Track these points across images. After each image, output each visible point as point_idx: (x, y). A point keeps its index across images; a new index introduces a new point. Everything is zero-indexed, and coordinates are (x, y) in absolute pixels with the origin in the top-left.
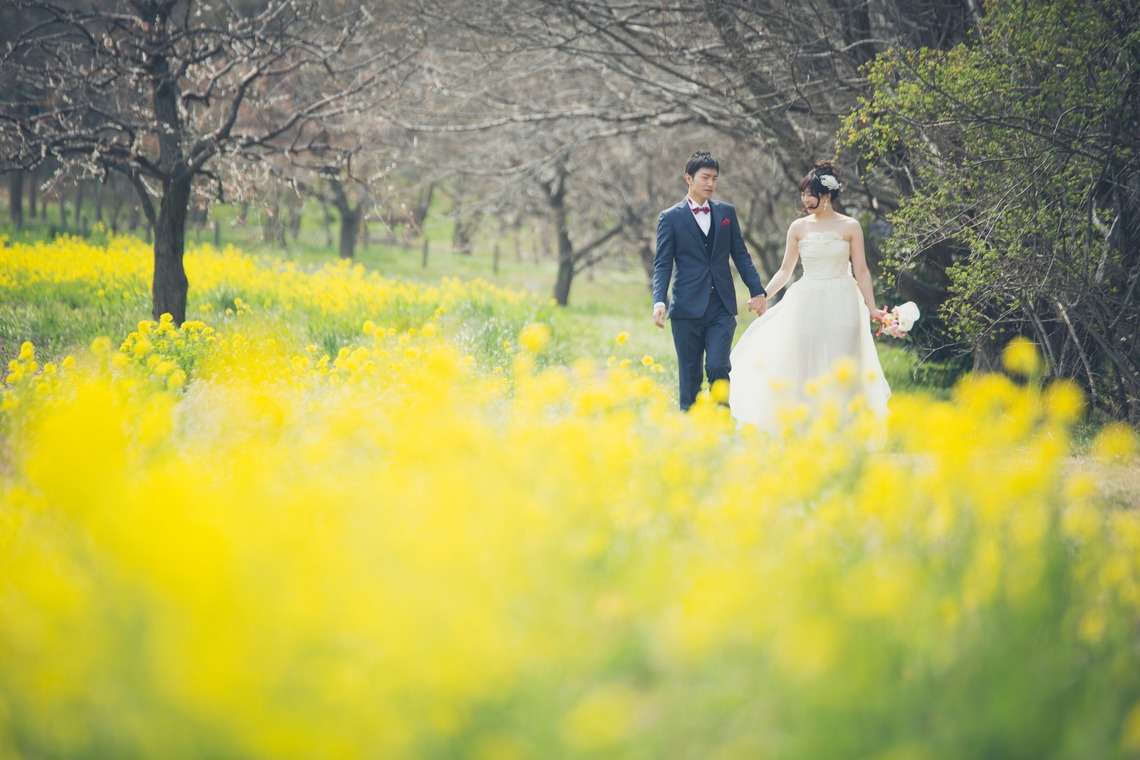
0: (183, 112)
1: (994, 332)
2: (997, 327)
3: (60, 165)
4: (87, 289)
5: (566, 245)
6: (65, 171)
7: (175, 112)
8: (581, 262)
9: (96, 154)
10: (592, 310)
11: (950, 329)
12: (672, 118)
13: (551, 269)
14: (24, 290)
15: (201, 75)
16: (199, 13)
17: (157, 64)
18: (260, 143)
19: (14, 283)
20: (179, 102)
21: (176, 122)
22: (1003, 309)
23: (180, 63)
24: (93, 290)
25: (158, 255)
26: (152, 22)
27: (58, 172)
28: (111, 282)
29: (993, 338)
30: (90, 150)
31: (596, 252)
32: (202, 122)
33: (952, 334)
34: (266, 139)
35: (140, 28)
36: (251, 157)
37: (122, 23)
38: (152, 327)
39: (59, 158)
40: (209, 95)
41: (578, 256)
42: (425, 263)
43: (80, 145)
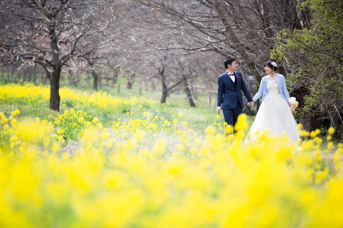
0: (59, 46)
1: (314, 114)
2: (315, 113)
3: (23, 62)
4: (25, 100)
5: (165, 86)
6: (24, 64)
7: (57, 47)
8: (169, 92)
9: (34, 59)
10: (172, 106)
11: (301, 113)
12: (204, 49)
13: (160, 94)
14: (6, 100)
15: (64, 35)
16: (66, 17)
17: (52, 32)
18: (83, 56)
19: (4, 98)
20: (58, 43)
21: (58, 50)
22: (317, 108)
23: (58, 32)
24: (27, 100)
25: (52, 90)
26: (51, 20)
27: (22, 65)
28: (33, 97)
29: (314, 116)
30: (31, 58)
31: (173, 89)
32: (64, 50)
33: (301, 115)
34: (85, 55)
35: (47, 21)
36: (80, 60)
37: (42, 20)
38: (68, 112)
39: (23, 60)
40: (66, 42)
41: (169, 90)
42: (119, 92)
43: (28, 56)
